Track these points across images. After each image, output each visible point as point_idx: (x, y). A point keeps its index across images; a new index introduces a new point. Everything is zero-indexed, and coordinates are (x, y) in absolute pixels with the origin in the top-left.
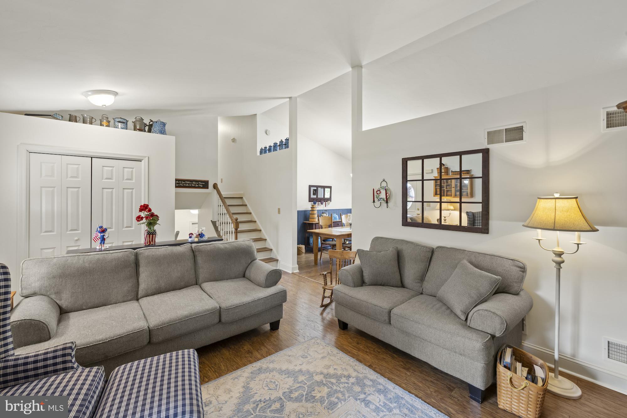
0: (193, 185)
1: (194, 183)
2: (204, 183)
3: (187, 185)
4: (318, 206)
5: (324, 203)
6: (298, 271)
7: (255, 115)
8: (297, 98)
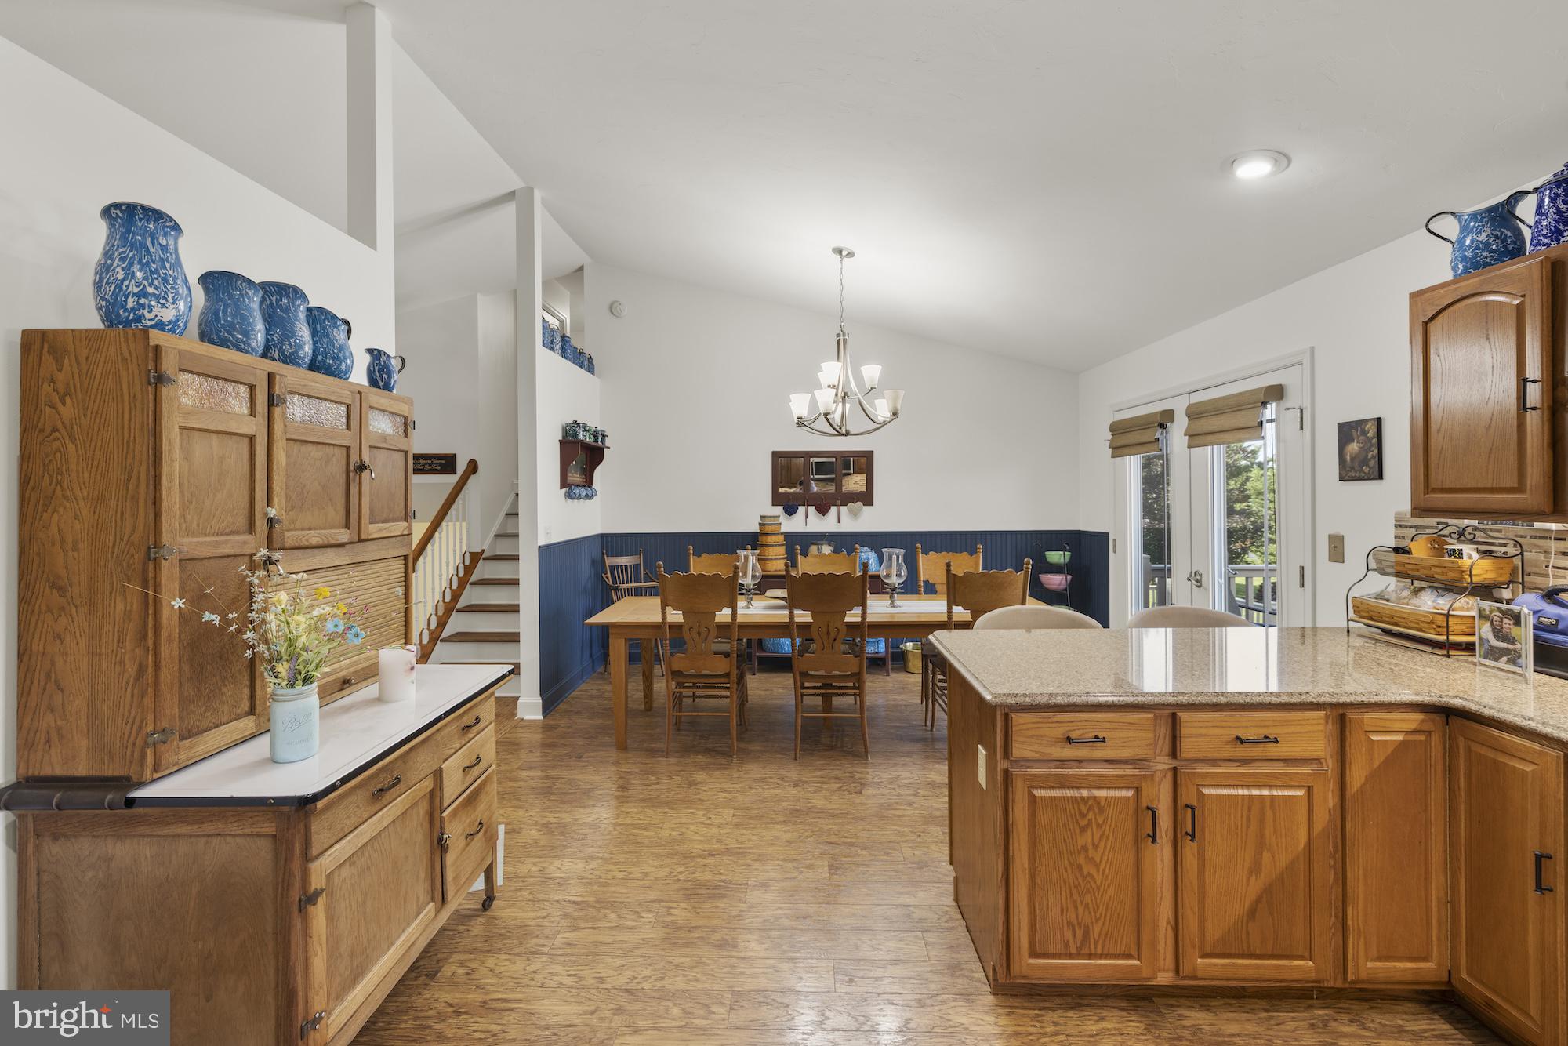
0: (419, 467)
1: (421, 461)
2: (443, 462)
4: (806, 521)
5: (834, 509)
6: (541, 717)
7: (581, 268)
8: (532, 190)
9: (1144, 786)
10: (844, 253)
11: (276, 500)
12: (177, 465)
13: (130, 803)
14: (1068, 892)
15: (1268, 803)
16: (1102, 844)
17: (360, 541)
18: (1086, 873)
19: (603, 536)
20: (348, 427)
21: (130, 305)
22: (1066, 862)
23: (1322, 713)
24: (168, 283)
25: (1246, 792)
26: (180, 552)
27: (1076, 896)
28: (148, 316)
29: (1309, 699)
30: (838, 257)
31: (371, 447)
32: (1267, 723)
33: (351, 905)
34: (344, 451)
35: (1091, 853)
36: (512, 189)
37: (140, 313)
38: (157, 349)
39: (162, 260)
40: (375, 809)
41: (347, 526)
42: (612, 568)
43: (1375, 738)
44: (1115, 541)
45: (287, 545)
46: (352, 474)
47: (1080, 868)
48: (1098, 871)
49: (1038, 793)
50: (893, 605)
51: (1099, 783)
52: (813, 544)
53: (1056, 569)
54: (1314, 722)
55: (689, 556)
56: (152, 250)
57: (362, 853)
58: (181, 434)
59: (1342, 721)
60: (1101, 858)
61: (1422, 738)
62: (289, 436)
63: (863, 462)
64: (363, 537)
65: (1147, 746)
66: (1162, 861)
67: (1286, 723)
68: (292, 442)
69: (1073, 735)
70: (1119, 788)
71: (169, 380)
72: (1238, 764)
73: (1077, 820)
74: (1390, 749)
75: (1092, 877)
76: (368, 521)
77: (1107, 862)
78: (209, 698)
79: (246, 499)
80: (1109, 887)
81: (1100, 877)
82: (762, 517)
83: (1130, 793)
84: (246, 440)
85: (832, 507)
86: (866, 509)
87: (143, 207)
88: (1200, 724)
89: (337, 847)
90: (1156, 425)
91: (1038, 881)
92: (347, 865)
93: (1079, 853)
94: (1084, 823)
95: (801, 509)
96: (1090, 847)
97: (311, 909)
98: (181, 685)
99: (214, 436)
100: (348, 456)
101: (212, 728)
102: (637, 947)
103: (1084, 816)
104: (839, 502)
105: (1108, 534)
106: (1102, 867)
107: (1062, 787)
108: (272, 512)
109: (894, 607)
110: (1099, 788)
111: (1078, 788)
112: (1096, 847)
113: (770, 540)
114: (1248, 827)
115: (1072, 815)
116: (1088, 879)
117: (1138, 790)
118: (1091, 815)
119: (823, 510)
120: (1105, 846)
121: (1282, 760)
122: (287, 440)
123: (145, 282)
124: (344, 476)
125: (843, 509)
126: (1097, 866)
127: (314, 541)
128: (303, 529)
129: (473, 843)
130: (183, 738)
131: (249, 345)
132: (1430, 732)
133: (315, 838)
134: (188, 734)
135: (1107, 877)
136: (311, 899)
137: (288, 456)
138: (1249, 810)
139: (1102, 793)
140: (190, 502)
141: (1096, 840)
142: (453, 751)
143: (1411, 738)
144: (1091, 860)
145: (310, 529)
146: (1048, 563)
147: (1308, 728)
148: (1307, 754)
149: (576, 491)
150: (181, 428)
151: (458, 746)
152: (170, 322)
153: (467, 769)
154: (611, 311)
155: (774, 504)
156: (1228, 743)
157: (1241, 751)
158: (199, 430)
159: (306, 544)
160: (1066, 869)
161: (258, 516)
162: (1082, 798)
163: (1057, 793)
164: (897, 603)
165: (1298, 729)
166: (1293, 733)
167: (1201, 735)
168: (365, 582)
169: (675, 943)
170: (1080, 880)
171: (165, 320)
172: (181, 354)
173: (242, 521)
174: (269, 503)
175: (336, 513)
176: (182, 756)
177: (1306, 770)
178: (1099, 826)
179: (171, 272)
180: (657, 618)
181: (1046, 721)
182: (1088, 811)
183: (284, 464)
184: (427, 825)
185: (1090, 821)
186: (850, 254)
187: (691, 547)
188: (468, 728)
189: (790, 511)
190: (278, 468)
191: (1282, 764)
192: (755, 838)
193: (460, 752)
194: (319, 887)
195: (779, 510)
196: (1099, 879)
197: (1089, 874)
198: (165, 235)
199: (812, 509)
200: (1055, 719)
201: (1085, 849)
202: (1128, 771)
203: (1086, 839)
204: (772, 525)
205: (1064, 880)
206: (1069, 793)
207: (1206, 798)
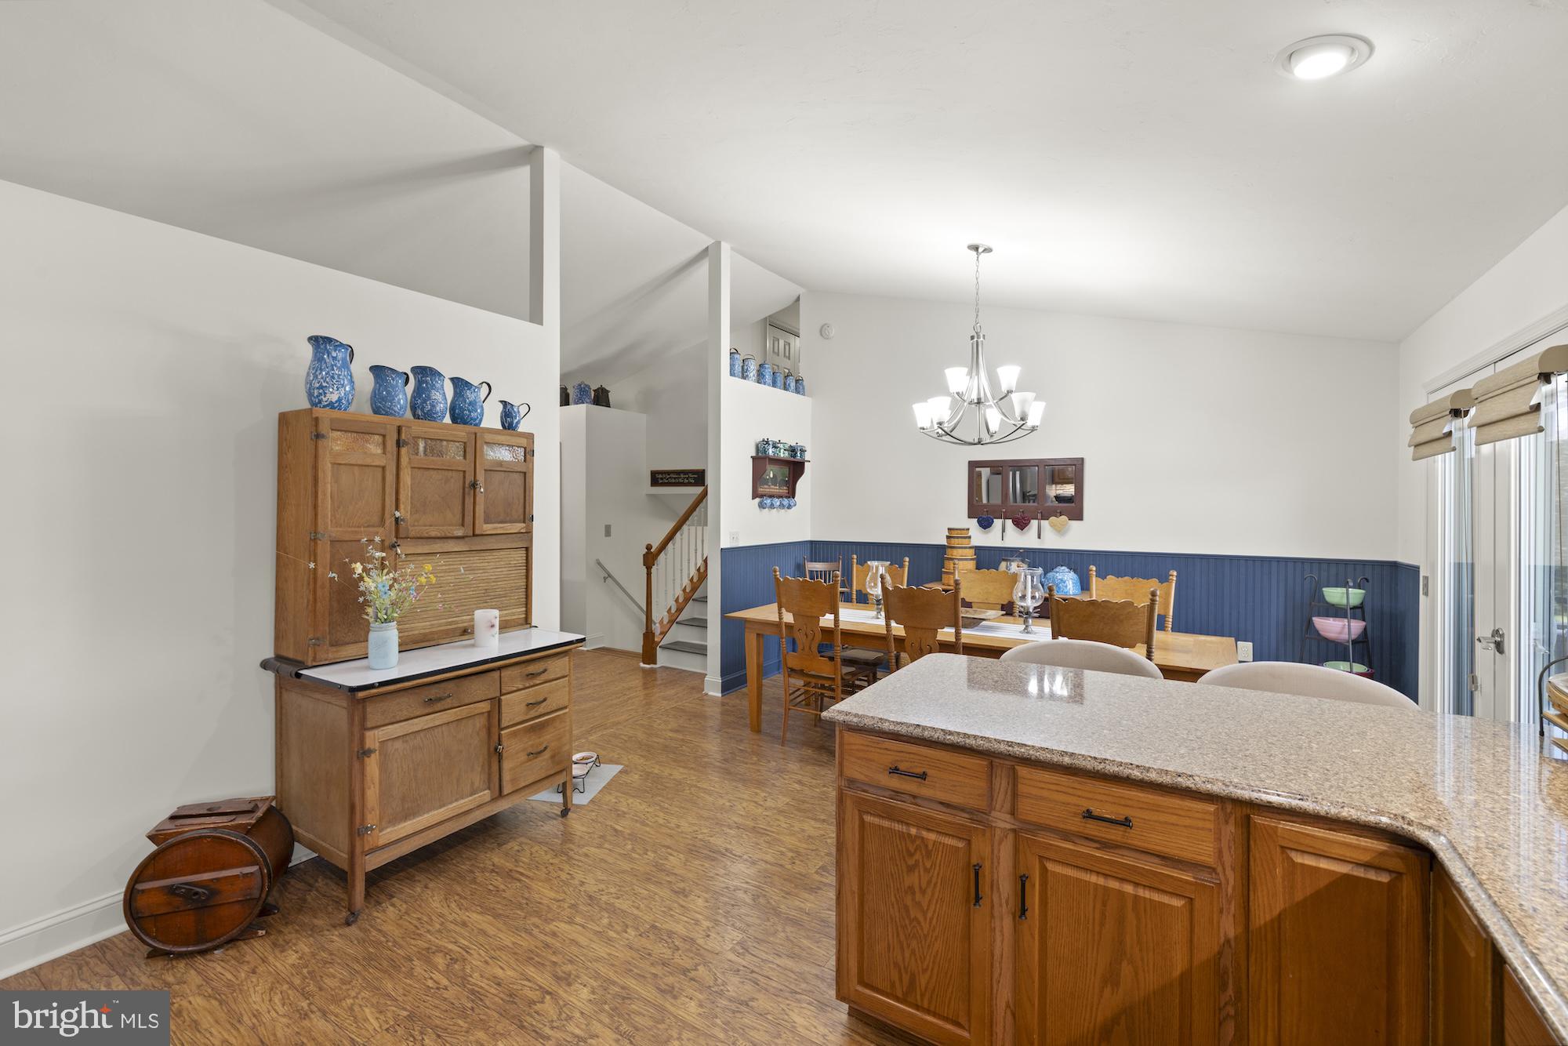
0: (681, 480)
1: (682, 476)
2: (696, 476)
3: (673, 481)
4: (1003, 535)
5: (1034, 523)
6: (720, 695)
7: (798, 299)
8: (720, 242)
9: (974, 840)
10: (980, 250)
11: (402, 506)
12: (329, 486)
13: (298, 676)
14: (895, 930)
15: (1130, 905)
16: (929, 891)
17: (474, 535)
18: (912, 917)
19: (811, 542)
20: (465, 457)
21: (316, 394)
22: (893, 899)
23: (1212, 808)
24: (334, 378)
25: (1101, 881)
26: (330, 537)
27: (902, 937)
28: (325, 399)
29: (1189, 783)
30: (975, 253)
31: (485, 470)
32: (1130, 803)
33: (402, 767)
34: (462, 474)
35: (918, 896)
36: (704, 247)
37: (320, 398)
38: (317, 419)
39: (332, 366)
40: (427, 711)
41: (463, 525)
42: (811, 572)
43: (1299, 859)
44: (1426, 578)
45: (410, 536)
46: (467, 490)
47: (907, 911)
48: (925, 919)
49: (868, 818)
50: (1026, 630)
51: (927, 824)
52: (1004, 560)
53: (1336, 611)
54: (1197, 815)
55: (852, 565)
56: (327, 361)
57: (415, 737)
58: (332, 467)
59: (1246, 824)
60: (928, 906)
61: (1384, 878)
62: (413, 466)
63: (1071, 471)
64: (477, 532)
65: (979, 795)
66: (1002, 931)
67: (1156, 809)
68: (416, 470)
69: (902, 767)
70: (947, 834)
71: (323, 436)
72: (1097, 845)
73: (904, 857)
74: (1323, 883)
75: (919, 923)
76: (482, 520)
77: (934, 912)
78: (351, 625)
79: (380, 506)
80: (936, 939)
81: (928, 926)
82: (950, 530)
83: (961, 845)
84: (381, 469)
85: (1032, 521)
86: (1074, 524)
87: (321, 337)
88: (1043, 785)
89: (390, 727)
90: (1448, 412)
91: (866, 908)
92: (401, 741)
93: (906, 893)
94: (911, 862)
95: (998, 523)
96: (917, 889)
97: (367, 759)
98: (330, 614)
99: (356, 468)
100: (464, 477)
101: (353, 643)
102: (624, 872)
103: (911, 855)
104: (1039, 516)
105: (1418, 568)
106: (929, 915)
107: (890, 818)
108: (398, 514)
109: (1028, 633)
110: (929, 830)
111: (908, 824)
112: (923, 892)
113: (957, 553)
114: (1102, 924)
115: (899, 851)
116: (915, 923)
117: (969, 842)
118: (917, 856)
119: (1021, 524)
120: (933, 894)
121: (1158, 856)
122: (412, 468)
123: (322, 380)
124: (461, 491)
125: (1044, 523)
126: (925, 913)
127: (433, 534)
128: (425, 526)
129: (535, 760)
130: (332, 645)
131: (392, 409)
132: (1400, 874)
133: (369, 716)
134: (336, 644)
135: (934, 928)
136: (367, 753)
137: (413, 478)
138: (1104, 904)
139: (932, 836)
140: (339, 508)
141: (924, 886)
142: (515, 689)
143: (1360, 873)
144: (918, 904)
145: (431, 526)
146: (1327, 603)
147: (1188, 822)
148: (1187, 855)
149: (768, 501)
150: (333, 464)
151: (521, 686)
152: (336, 402)
153: (531, 705)
154: (821, 334)
155: (970, 516)
156: (1075, 814)
157: (1092, 828)
158: (345, 464)
159: (426, 535)
160: (893, 905)
161: (387, 515)
162: (909, 835)
163: (886, 823)
164: (1033, 628)
165: (1173, 819)
166: (1166, 823)
167: (1042, 798)
168: (486, 564)
169: (649, 879)
170: (907, 922)
171: (334, 401)
172: (332, 420)
173: (376, 519)
174: (397, 508)
175: (454, 515)
176: (330, 656)
177: (1187, 877)
178: (927, 870)
179: (337, 372)
180: (775, 618)
181: (875, 745)
182: (916, 850)
183: (409, 483)
184: (484, 733)
185: (917, 861)
186: (988, 250)
187: (855, 556)
188: (532, 675)
189: (985, 524)
190: (404, 486)
191: (1157, 860)
192: (785, 825)
193: (527, 690)
194: (372, 747)
195: (973, 524)
196: (926, 927)
197: (916, 919)
198: (335, 351)
199: (1009, 522)
200: (884, 746)
201: (911, 889)
202: (962, 819)
203: (912, 879)
204: (958, 537)
205: (891, 916)
206: (897, 827)
207: (1049, 874)
